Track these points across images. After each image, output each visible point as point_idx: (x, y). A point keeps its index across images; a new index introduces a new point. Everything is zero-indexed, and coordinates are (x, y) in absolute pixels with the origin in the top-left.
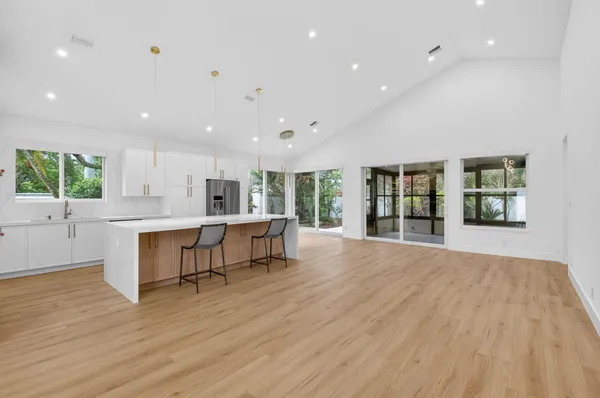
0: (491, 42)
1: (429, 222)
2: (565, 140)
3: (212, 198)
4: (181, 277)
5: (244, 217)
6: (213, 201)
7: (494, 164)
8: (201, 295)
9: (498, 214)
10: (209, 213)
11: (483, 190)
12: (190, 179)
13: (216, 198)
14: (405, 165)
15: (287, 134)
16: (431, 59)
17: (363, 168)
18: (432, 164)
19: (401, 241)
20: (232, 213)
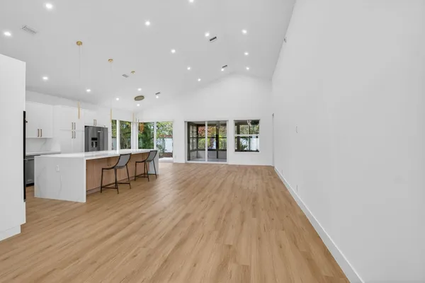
0: (248, 69)
1: (216, 152)
2: (273, 115)
3: (90, 139)
4: (102, 187)
5: (110, 153)
6: (90, 141)
7: (244, 123)
8: (120, 195)
9: (245, 147)
10: (87, 150)
11: (240, 135)
12: (74, 125)
13: (93, 139)
14: (209, 122)
15: (139, 98)
16: (223, 70)
17: (185, 122)
18: (219, 121)
19: (206, 162)
20: (103, 150)
